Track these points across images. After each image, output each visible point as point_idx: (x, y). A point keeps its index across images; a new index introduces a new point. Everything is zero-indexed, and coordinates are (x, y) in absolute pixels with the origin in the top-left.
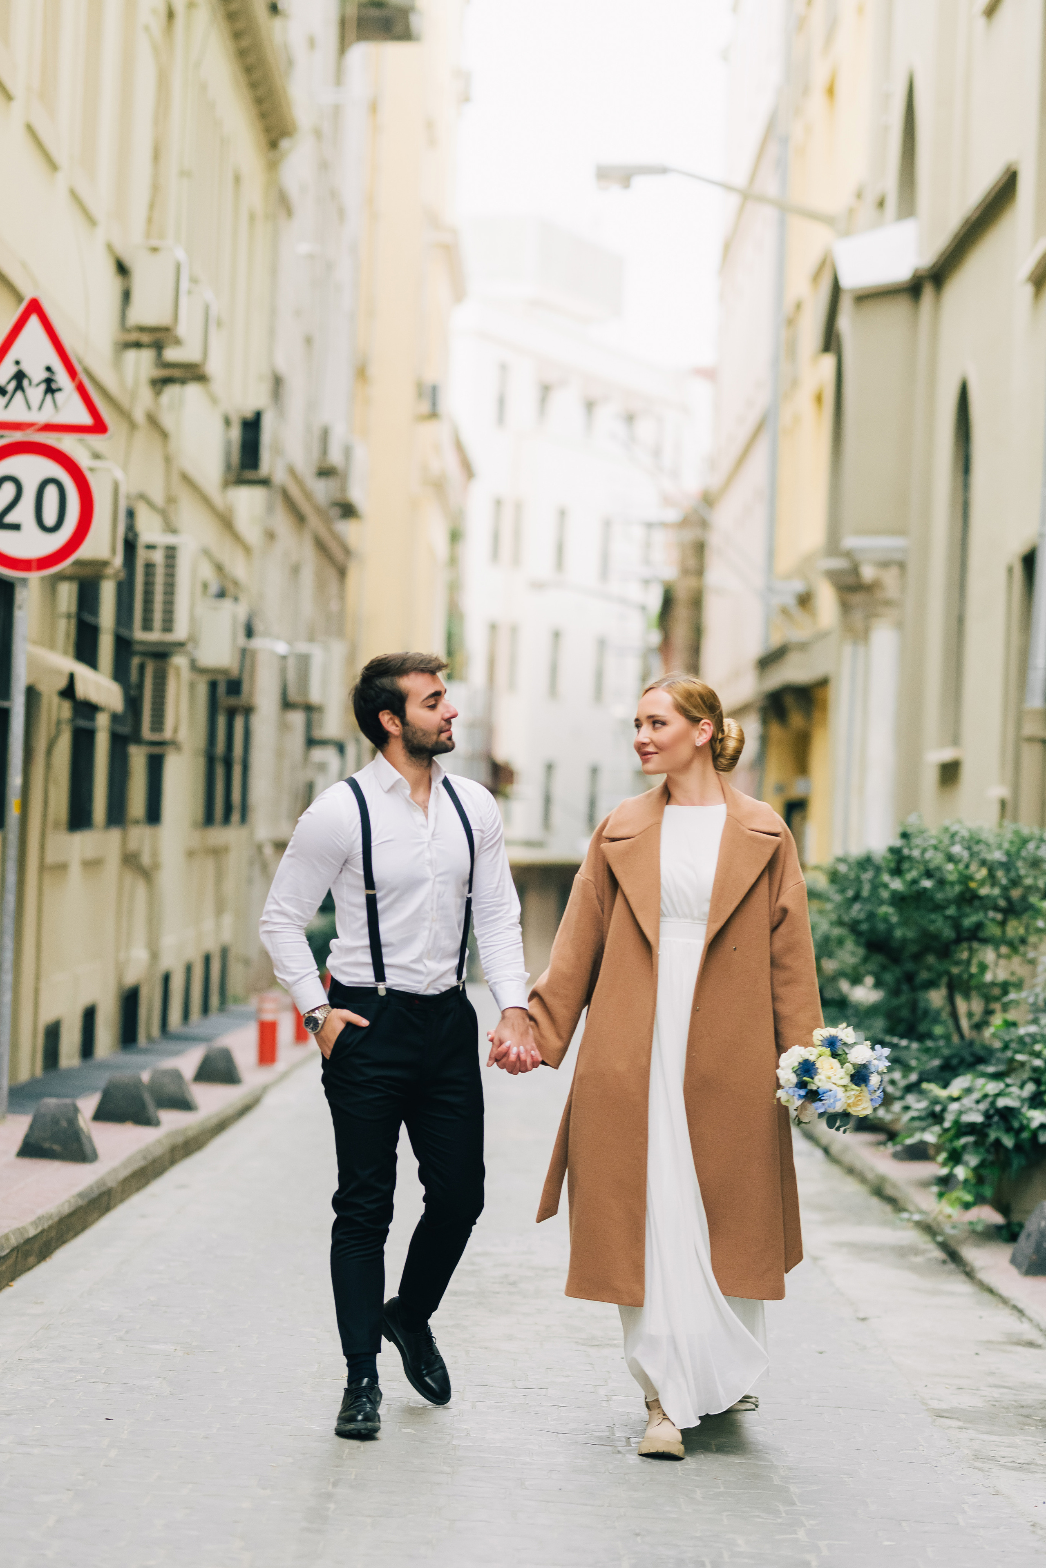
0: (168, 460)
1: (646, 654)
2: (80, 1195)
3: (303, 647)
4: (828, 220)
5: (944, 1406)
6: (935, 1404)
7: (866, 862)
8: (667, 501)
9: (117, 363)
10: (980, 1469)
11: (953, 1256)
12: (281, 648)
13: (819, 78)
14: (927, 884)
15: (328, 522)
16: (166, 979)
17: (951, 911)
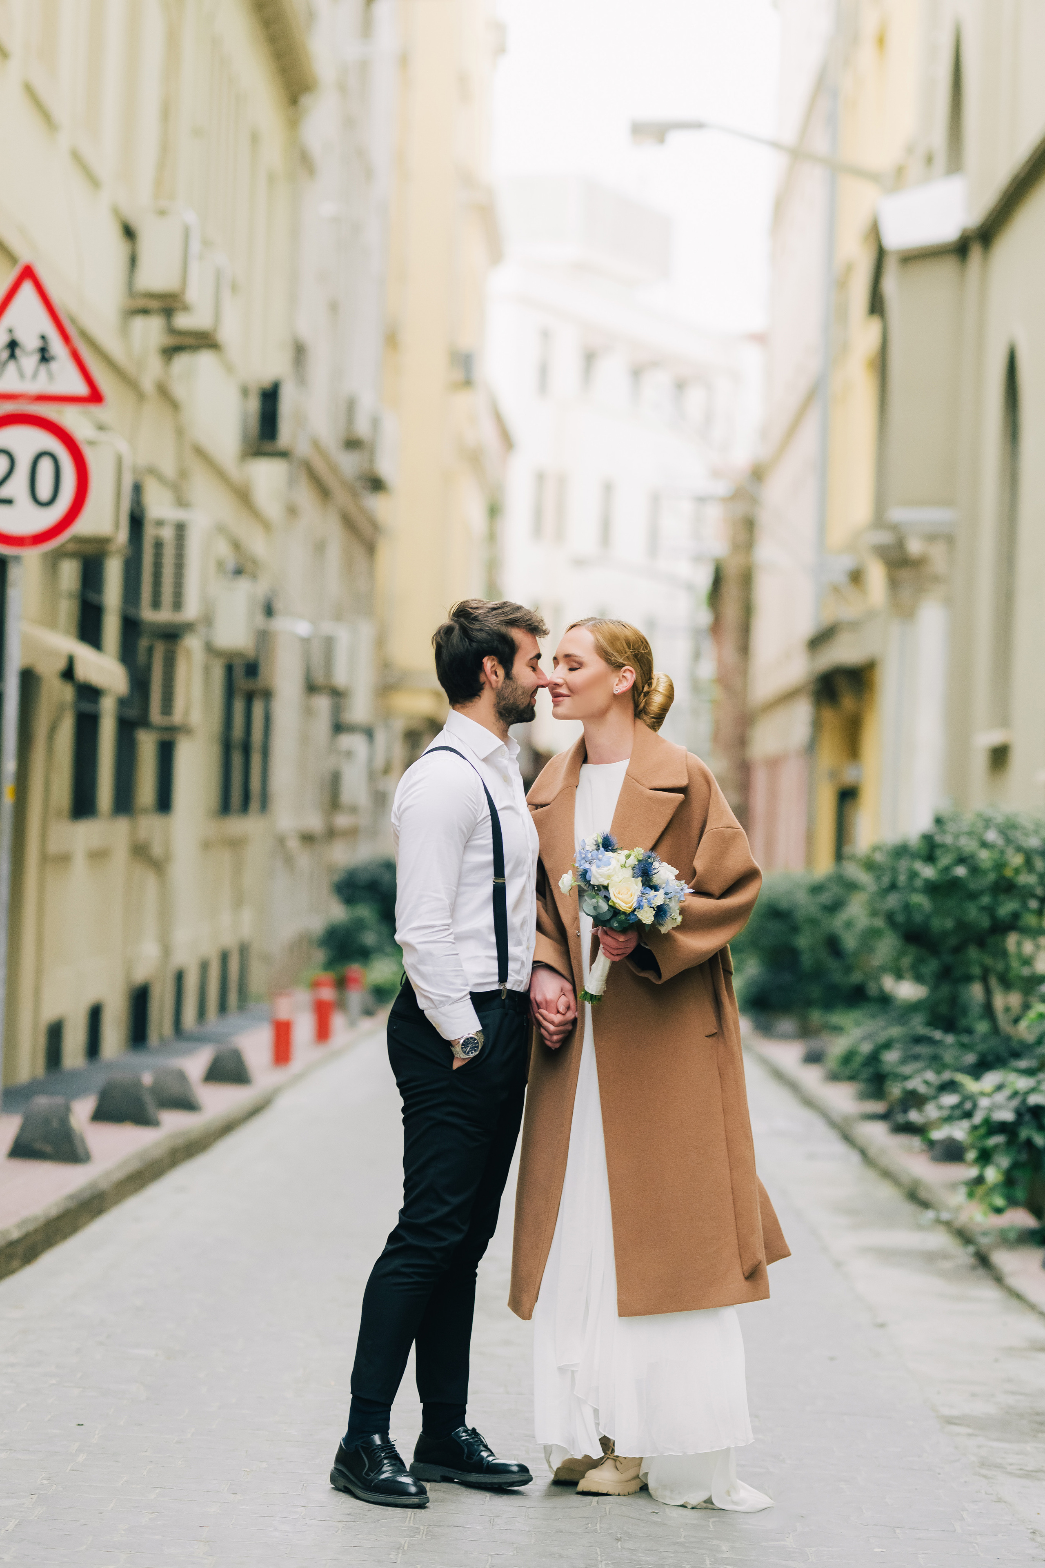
0: (180, 432)
1: (696, 633)
2: (71, 1197)
3: (328, 627)
4: (873, 177)
5: (955, 1412)
6: (946, 1411)
7: (901, 851)
8: (716, 474)
9: (124, 331)
10: (985, 1476)
11: (983, 1261)
12: (303, 628)
13: (869, 27)
14: (961, 871)
15: (355, 495)
16: (180, 977)
17: (986, 900)
